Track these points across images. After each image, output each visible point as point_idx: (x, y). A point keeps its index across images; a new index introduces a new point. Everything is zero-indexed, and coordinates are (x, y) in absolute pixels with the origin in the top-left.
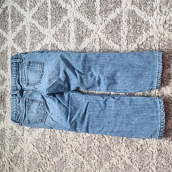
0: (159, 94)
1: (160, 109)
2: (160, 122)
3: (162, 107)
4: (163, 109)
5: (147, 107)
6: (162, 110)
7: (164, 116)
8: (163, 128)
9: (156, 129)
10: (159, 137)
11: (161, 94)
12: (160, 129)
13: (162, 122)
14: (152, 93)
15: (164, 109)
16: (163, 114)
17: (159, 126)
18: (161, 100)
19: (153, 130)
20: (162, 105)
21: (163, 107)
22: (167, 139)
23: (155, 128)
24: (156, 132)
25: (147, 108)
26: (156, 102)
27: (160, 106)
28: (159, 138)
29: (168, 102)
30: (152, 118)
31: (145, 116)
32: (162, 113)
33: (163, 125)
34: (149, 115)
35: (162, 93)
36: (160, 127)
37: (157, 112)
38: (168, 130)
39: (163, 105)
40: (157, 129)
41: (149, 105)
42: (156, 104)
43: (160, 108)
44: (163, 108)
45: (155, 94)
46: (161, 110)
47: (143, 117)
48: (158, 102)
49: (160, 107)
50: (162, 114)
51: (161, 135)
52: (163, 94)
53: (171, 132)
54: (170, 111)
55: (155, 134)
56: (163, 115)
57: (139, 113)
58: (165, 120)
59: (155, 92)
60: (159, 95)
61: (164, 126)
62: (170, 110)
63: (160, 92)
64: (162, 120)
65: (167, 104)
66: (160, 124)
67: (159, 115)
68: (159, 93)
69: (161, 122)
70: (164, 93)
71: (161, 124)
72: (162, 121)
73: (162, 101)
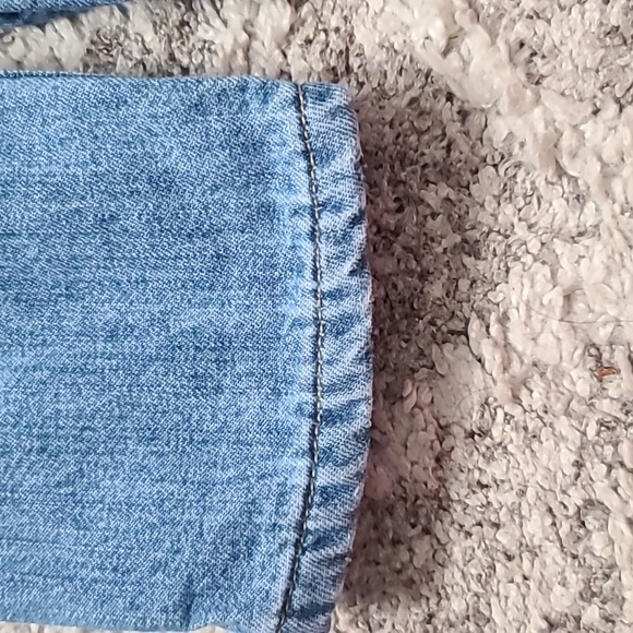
0: (294, 51)
1: (307, 245)
2: (300, 409)
3: (338, 208)
4: (346, 237)
5: (133, 215)
6: (341, 258)
7: (363, 327)
8: (347, 488)
9: (252, 507)
10: (285, 613)
11: (316, 47)
12: (307, 506)
13: (331, 418)
14: (207, 47)
15: (360, 235)
16: (347, 305)
17: (286, 461)
18: (333, 114)
19: (213, 521)
20: (337, 178)
21: (348, 213)
22: (376, 617)
23: (235, 498)
24: (252, 542)
25: (132, 223)
26: (256, 146)
27: (306, 200)
28: (292, 623)
29: (403, 159)
30: (206, 364)
31: (112, 336)
32: (336, 295)
33: (341, 452)
34: (161, 321)
35: (336, 42)
36: (300, 480)
37: (269, 281)
38: (400, 511)
39: (346, 188)
40: (268, 507)
41: (164, 183)
42: (263, 175)
43: (304, 224)
44: (355, 221)
45: (247, 50)
46: (326, 249)
47: (85, 346)
48: (284, 146)
49: (315, 211)
50: (331, 311)
51: (311, 587)
52: (345, 54)
53: (427, 531)
54: (424, 276)
55: (235, 573)
56: (347, 321)
57: (42, 293)
58: (364, 390)
59: (248, 28)
60: (297, 66)
61: (352, 469)
62: (427, 260)
63: (308, 31)
64: (332, 389)
65: (395, 183)
66: (304, 442)
67: (298, 323)
68: (298, 39)
69: (321, 419)
70: (358, 38)
71: (322, 442)
72: (329, 402)
73: (342, 122)
